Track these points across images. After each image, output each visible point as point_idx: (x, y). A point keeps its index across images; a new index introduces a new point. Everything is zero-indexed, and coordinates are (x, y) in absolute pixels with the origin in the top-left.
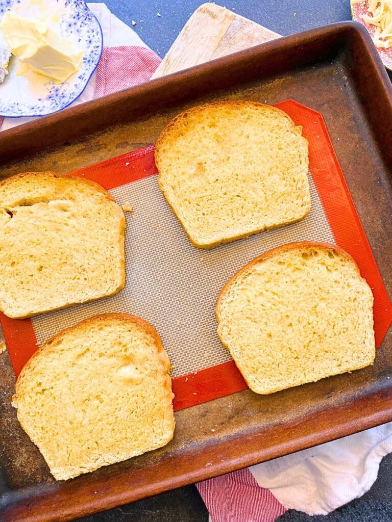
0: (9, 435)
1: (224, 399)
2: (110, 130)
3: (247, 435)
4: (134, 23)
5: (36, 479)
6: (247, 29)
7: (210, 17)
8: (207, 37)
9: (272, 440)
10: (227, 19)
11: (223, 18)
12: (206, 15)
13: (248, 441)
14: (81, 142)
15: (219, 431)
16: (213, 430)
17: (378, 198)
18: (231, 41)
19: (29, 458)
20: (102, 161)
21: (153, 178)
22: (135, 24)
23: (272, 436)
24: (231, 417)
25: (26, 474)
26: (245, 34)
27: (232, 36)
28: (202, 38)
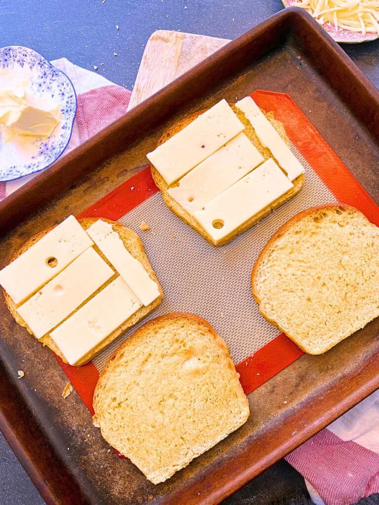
0: (99, 468)
1: (286, 371)
2: (107, 163)
3: (318, 396)
4: (95, 67)
5: (137, 501)
6: (198, 44)
7: (163, 42)
8: (166, 60)
9: (343, 392)
11: (175, 39)
12: (159, 41)
13: (321, 401)
14: (85, 182)
15: (291, 401)
16: (285, 402)
17: (361, 151)
18: (188, 57)
19: (125, 484)
20: (109, 192)
21: (159, 194)
22: (97, 68)
23: (341, 388)
24: (297, 386)
25: (127, 500)
26: (198, 48)
27: (187, 53)
28: (162, 62)
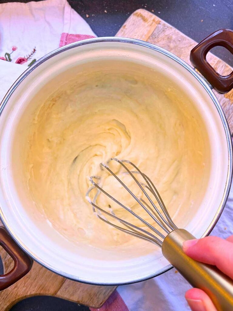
6: (168, 32)
7: (142, 21)
8: (138, 35)
10: (154, 23)
11: (151, 22)
12: (140, 18)
18: (156, 40)
22: (88, 17)
26: (166, 36)
27: (156, 36)
28: (135, 35)
